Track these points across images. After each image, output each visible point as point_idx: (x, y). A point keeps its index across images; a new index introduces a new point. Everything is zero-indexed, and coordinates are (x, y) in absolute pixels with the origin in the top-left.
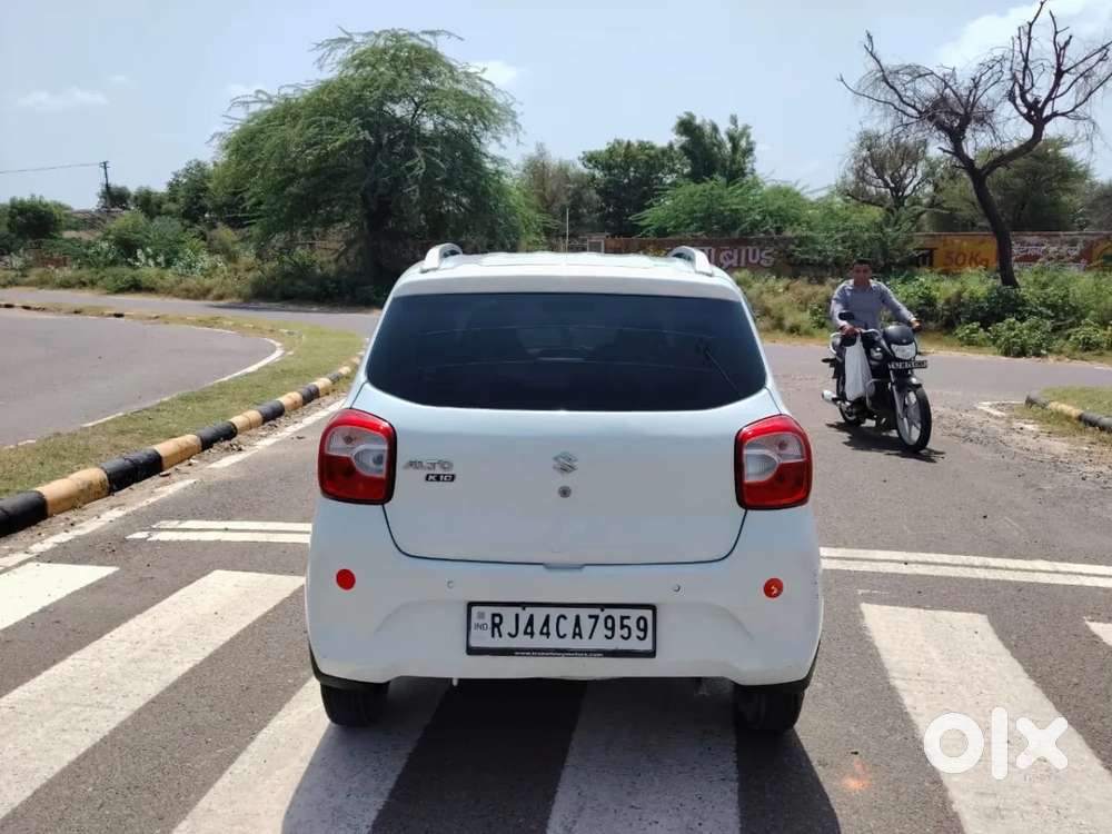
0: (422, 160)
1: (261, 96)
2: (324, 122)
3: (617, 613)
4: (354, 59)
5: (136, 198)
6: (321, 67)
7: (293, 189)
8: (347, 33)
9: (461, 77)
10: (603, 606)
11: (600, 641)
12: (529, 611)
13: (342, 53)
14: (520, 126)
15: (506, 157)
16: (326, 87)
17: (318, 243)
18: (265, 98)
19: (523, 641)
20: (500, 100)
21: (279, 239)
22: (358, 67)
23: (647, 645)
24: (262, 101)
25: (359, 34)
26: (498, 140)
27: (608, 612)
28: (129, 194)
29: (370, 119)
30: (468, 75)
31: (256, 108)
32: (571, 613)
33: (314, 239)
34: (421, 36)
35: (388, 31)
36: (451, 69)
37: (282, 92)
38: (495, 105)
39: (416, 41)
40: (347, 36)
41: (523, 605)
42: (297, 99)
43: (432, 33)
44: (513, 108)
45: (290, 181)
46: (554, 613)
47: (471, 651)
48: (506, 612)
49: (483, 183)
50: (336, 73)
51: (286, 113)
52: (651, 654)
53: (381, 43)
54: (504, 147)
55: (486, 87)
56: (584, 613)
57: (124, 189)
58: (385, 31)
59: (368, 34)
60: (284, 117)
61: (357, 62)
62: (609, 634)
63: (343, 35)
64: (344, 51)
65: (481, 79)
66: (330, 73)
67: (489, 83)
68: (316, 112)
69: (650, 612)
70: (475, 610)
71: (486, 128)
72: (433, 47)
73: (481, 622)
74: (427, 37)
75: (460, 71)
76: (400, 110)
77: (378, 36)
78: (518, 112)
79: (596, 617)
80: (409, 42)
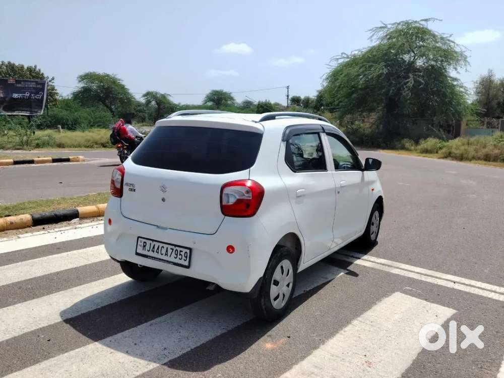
0: (412, 79)
1: (344, 55)
2: (367, 66)
3: (179, 249)
4: (386, 36)
5: (303, 101)
6: (372, 41)
7: (355, 95)
8: (384, 24)
9: (439, 40)
10: (176, 246)
11: (172, 259)
12: (154, 243)
13: (382, 34)
14: (469, 62)
15: (458, 78)
16: (371, 50)
17: (366, 120)
18: (345, 56)
19: (151, 254)
20: (457, 49)
21: (348, 117)
22: (389, 39)
23: (186, 263)
24: (344, 58)
25: (389, 24)
26: (456, 69)
27: (177, 248)
28: (300, 100)
29: (390, 63)
30: (442, 38)
31: (341, 61)
32: (166, 246)
33: (364, 117)
34: (420, 22)
35: (403, 22)
36: (434, 36)
37: (353, 53)
38: (456, 52)
39: (417, 25)
40: (384, 26)
41: (153, 240)
42: (359, 56)
43: (426, 20)
44: (465, 53)
45: (353, 93)
46: (161, 245)
47: (137, 254)
48: (148, 242)
49: (444, 90)
50: (378, 42)
51: (354, 62)
52: (188, 267)
53: (400, 27)
54: (458, 72)
55: (452, 44)
56: (170, 247)
57: (300, 97)
58: (402, 22)
59: (393, 24)
60: (352, 64)
61: (388, 37)
62: (176, 256)
63: (383, 25)
64: (382, 32)
65: (449, 40)
66: (375, 43)
67: (453, 42)
68: (365, 61)
69: (189, 251)
70: (140, 239)
71: (450, 65)
72: (425, 27)
73: (140, 244)
74: (423, 23)
75: (439, 37)
76: (406, 57)
77: (399, 24)
78: (468, 55)
79: (173, 249)
80: (413, 26)
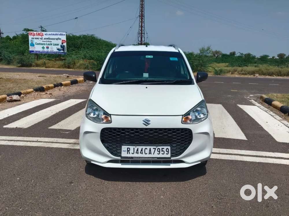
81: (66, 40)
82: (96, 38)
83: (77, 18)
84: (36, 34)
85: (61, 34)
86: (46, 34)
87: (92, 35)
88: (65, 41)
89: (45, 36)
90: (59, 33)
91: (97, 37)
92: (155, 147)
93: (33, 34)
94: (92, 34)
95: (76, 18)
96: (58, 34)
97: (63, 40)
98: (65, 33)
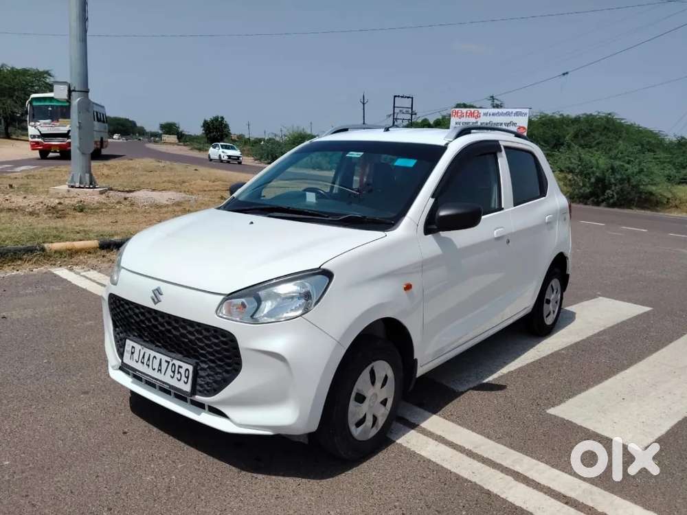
81: (526, 127)
82: (618, 121)
83: (567, 73)
84: (467, 113)
85: (517, 112)
86: (485, 114)
87: (610, 114)
88: (524, 128)
89: (485, 117)
90: (514, 111)
91: (622, 119)
92: (168, 359)
93: (459, 114)
94: (609, 112)
95: (564, 74)
96: (512, 113)
97: (521, 125)
98: (526, 111)
